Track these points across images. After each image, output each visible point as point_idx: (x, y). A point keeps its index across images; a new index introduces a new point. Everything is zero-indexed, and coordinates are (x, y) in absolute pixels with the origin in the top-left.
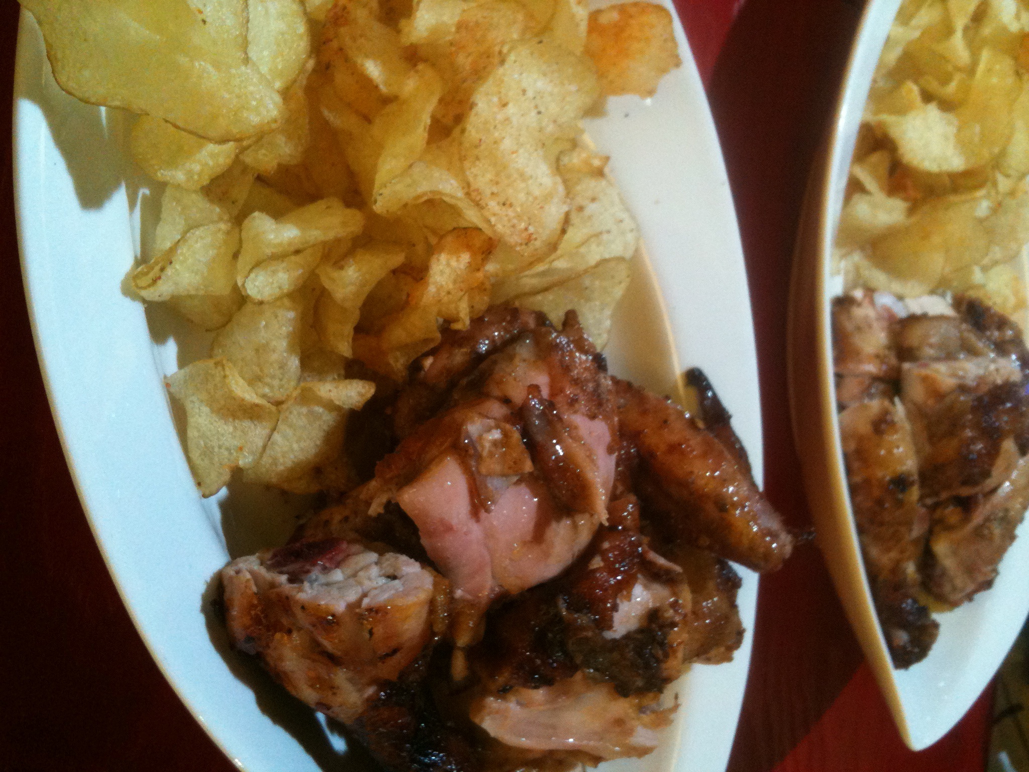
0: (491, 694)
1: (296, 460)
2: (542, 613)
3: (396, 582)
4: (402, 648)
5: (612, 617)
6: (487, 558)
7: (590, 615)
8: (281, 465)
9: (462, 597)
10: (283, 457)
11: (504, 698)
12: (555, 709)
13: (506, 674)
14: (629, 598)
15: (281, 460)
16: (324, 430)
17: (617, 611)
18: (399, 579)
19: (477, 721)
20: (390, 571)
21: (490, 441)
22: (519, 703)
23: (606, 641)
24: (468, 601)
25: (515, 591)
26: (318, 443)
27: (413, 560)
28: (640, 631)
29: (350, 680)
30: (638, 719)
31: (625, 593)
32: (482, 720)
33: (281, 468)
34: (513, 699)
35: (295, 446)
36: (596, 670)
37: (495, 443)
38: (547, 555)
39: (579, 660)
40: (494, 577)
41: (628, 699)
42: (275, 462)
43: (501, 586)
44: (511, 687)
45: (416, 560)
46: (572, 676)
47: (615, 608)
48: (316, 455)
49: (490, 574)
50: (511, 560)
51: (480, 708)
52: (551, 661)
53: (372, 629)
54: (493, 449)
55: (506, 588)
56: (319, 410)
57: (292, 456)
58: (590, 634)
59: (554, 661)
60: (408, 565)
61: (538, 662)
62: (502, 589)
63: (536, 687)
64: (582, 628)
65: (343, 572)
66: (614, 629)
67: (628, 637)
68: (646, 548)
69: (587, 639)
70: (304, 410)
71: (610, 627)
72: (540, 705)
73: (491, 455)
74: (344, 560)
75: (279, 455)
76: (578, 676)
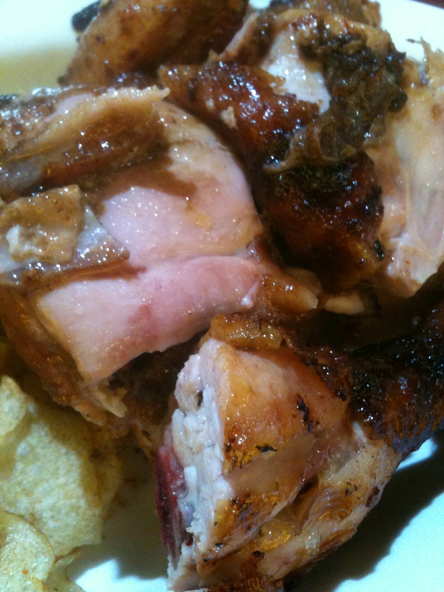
0: (383, 268)
1: (78, 482)
2: (285, 194)
3: (205, 394)
4: (299, 396)
5: (302, 103)
6: (203, 260)
7: (294, 131)
8: (78, 502)
9: (252, 298)
10: (70, 497)
11: (391, 252)
12: (411, 189)
13: (359, 247)
14: (280, 81)
15: (74, 500)
16: (50, 442)
17: (295, 96)
18: (204, 388)
19: (415, 289)
20: (193, 400)
21: (23, 243)
22: (399, 235)
23: (331, 111)
24: (260, 289)
25: (257, 228)
26: (63, 450)
27: (186, 364)
28: (324, 71)
29: (340, 464)
30: (434, 89)
31: (273, 85)
32: (414, 282)
33: (82, 503)
34: (392, 240)
35: (62, 480)
36: (367, 129)
37: (27, 237)
38: (213, 182)
39: (351, 150)
40: (232, 254)
41: (410, 96)
42: (75, 509)
43: (247, 246)
44: (377, 242)
45: (187, 359)
46: (372, 163)
47: (291, 98)
48: (79, 454)
49: (227, 259)
50: (210, 229)
51: (399, 282)
52: (349, 188)
53: (258, 448)
54: (35, 240)
55: (252, 238)
56: (22, 448)
57: (73, 486)
58: (317, 130)
59: (350, 184)
60: (189, 373)
61: (348, 204)
62: (253, 243)
63: (381, 210)
64: (309, 140)
65: (189, 465)
66: (318, 103)
67: (330, 86)
68: (222, 56)
69: (324, 135)
70: (20, 466)
71: (315, 107)
72: (404, 208)
73: (44, 243)
74: (177, 459)
75: (68, 502)
76: (372, 154)
